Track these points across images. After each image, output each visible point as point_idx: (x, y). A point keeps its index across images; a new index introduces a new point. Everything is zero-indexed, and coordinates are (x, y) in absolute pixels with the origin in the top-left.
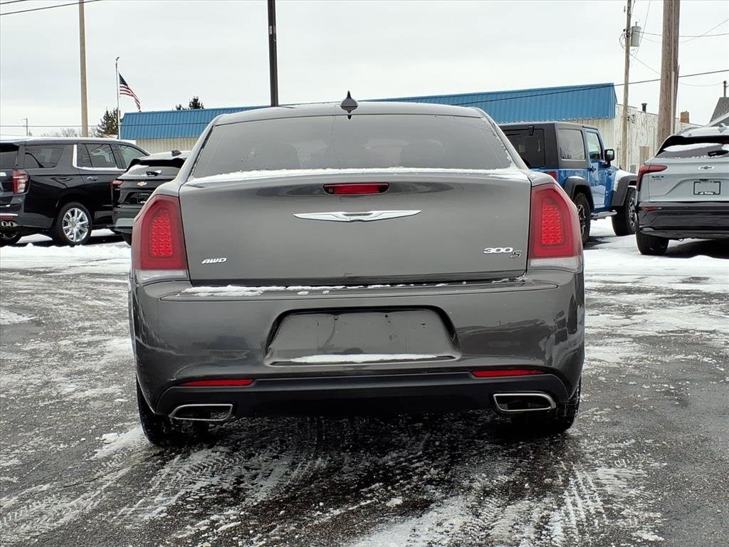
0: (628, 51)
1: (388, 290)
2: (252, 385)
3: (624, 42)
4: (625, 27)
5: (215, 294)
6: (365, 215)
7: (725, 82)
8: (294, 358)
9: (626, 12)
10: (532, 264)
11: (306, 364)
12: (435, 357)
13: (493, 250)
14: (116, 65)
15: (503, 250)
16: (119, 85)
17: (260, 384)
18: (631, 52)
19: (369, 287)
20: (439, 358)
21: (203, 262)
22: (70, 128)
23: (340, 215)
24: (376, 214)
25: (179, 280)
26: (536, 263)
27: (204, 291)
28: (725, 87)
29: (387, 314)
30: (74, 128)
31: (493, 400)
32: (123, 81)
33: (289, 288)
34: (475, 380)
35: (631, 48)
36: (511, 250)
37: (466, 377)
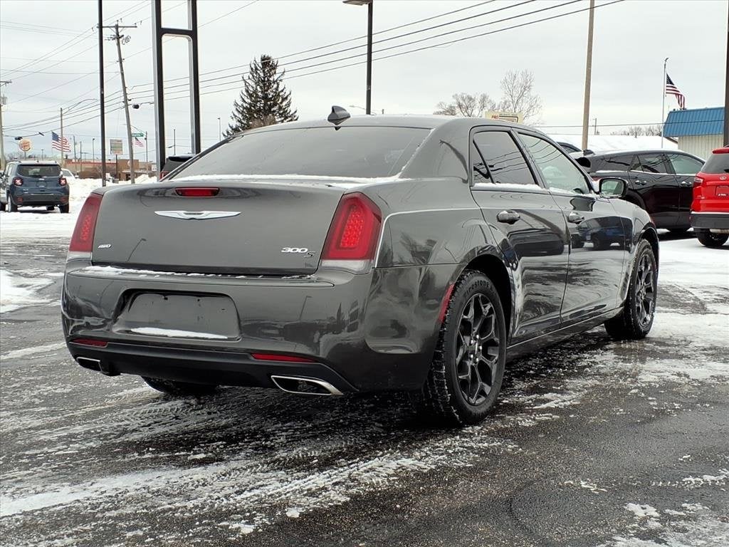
1: (202, 277)
2: (106, 346)
6: (198, 214)
8: (133, 328)
10: (323, 265)
12: (226, 338)
13: (290, 250)
14: (665, 65)
15: (299, 250)
16: (666, 85)
17: (110, 346)
20: (229, 339)
21: (99, 247)
22: (637, 126)
23: (181, 214)
24: (207, 214)
25: (86, 260)
26: (328, 263)
29: (200, 298)
30: (640, 126)
31: (272, 380)
32: (669, 81)
34: (253, 361)
36: (306, 250)
37: (246, 358)
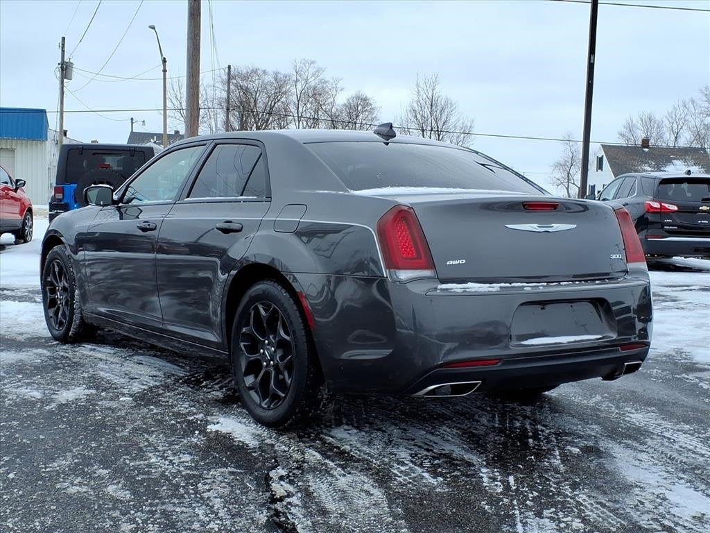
0: (62, 83)
2: (499, 364)
3: (59, 74)
4: (60, 61)
5: (467, 290)
6: (549, 227)
7: (132, 119)
8: (523, 340)
9: (61, 48)
11: (533, 345)
12: (601, 337)
13: (614, 256)
15: (618, 256)
17: (505, 363)
18: (65, 84)
19: (561, 283)
20: (604, 338)
21: (448, 263)
23: (534, 227)
24: (555, 227)
25: (429, 278)
27: (456, 288)
28: (132, 123)
29: (572, 305)
31: (624, 367)
33: (513, 285)
35: (65, 80)
